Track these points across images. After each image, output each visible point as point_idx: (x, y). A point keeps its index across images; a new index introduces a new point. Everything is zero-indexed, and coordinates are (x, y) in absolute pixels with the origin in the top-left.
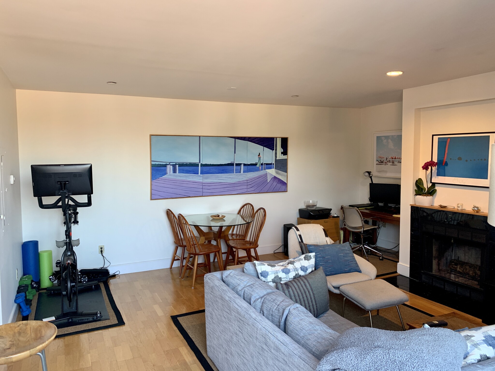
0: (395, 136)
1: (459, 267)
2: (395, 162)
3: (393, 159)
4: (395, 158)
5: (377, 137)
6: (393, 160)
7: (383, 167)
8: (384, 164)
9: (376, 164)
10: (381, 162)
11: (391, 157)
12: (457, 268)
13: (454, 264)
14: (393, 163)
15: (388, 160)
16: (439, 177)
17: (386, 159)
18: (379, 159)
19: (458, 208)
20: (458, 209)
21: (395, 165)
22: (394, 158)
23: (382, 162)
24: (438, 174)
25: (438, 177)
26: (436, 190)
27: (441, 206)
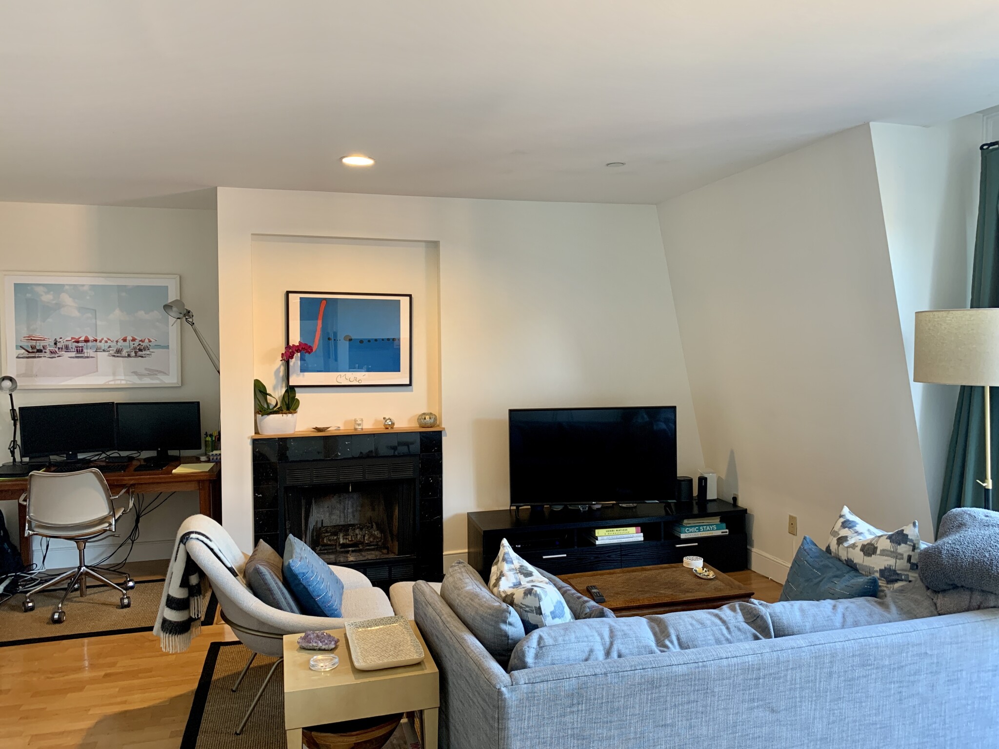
0: (83, 285)
1: (343, 536)
2: (85, 351)
3: (78, 342)
4: (87, 341)
5: (17, 286)
6: (80, 345)
7: (42, 362)
8: (48, 354)
9: (17, 357)
10: (34, 351)
11: (72, 338)
12: (339, 539)
13: (329, 534)
14: (80, 351)
15: (59, 345)
16: (306, 374)
17: (55, 344)
18: (27, 344)
19: (357, 427)
20: (356, 429)
21: (88, 357)
22: (83, 339)
23: (40, 351)
24: (303, 370)
25: (304, 375)
26: (297, 400)
27: (318, 430)
